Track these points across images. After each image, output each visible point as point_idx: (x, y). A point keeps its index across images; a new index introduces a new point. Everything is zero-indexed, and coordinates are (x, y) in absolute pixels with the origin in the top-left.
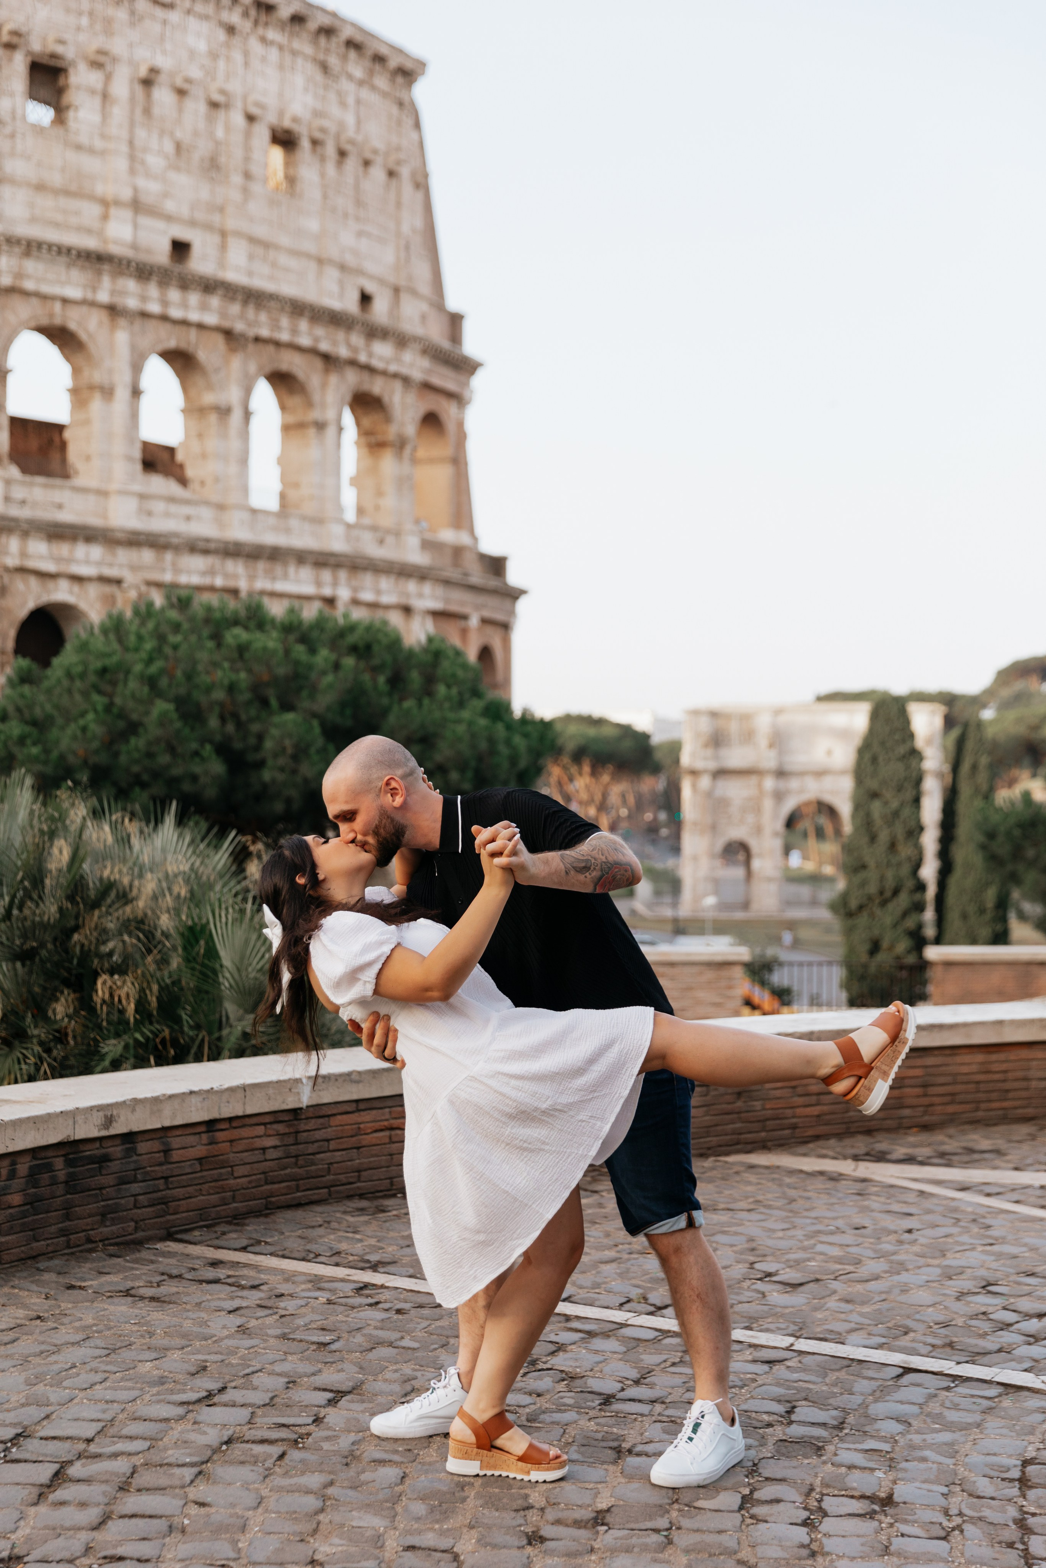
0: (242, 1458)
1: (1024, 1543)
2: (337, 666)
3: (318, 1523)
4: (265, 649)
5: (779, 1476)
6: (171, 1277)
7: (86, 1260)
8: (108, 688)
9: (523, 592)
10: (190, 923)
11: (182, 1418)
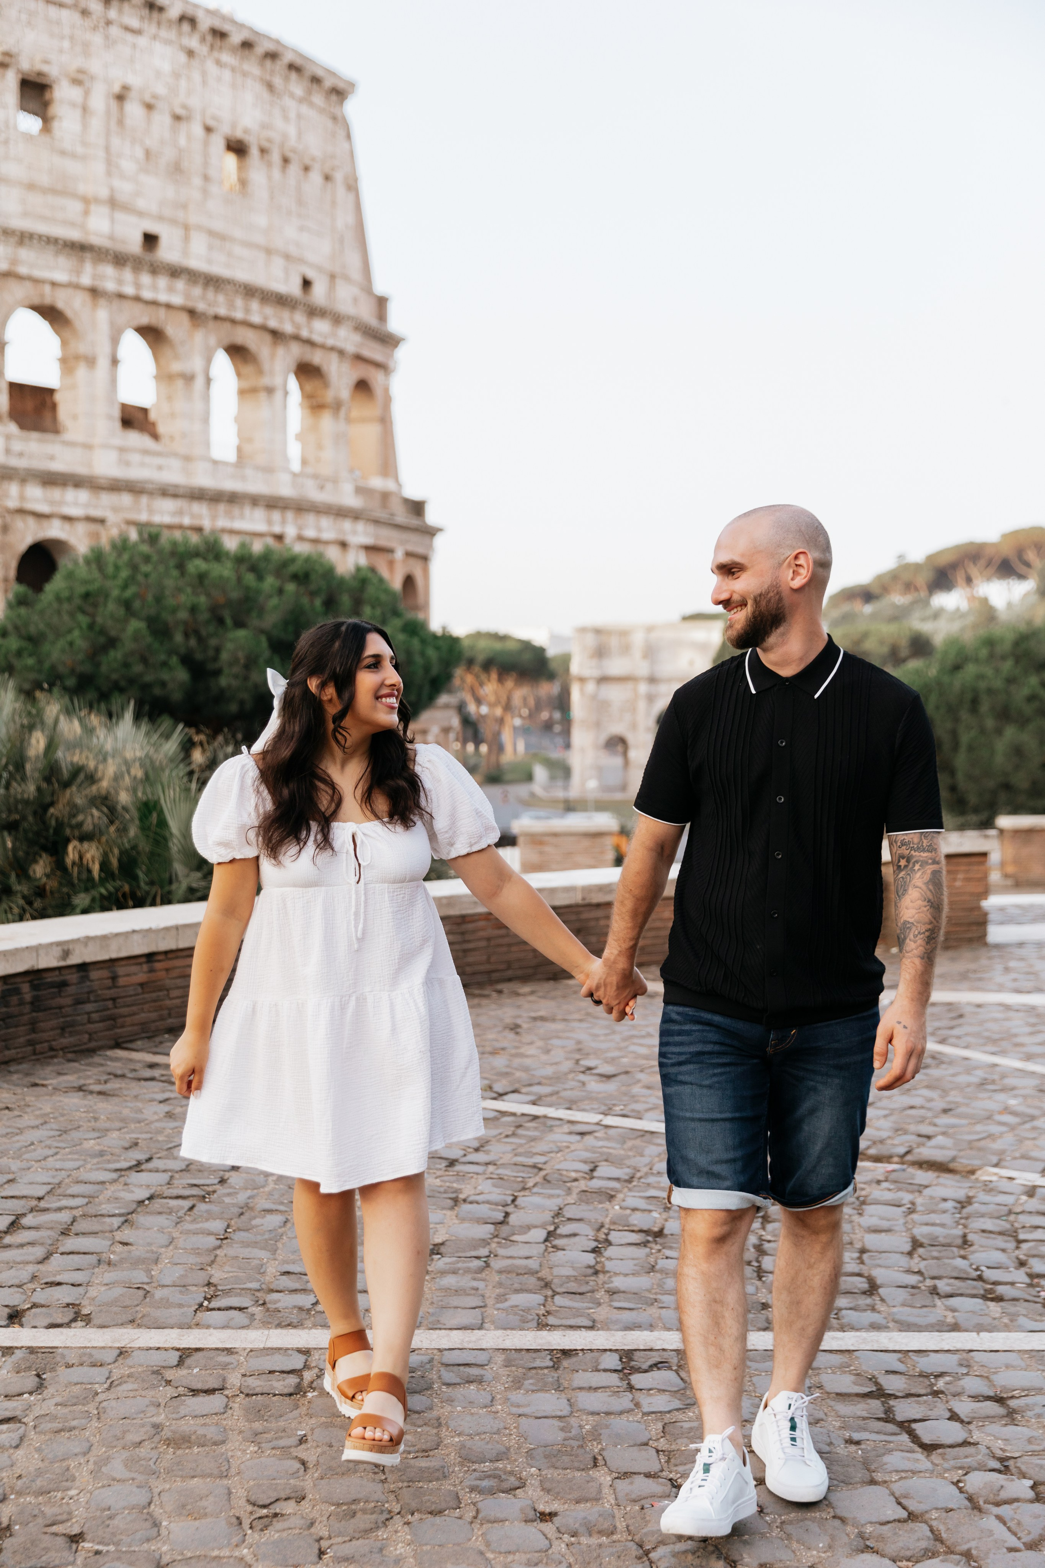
0: (160, 1210)
1: (758, 1261)
2: (280, 591)
3: (216, 1256)
4: (221, 577)
5: (577, 1217)
6: (116, 1076)
7: (48, 1064)
8: (90, 609)
9: (440, 530)
10: (144, 798)
11: (115, 1181)
